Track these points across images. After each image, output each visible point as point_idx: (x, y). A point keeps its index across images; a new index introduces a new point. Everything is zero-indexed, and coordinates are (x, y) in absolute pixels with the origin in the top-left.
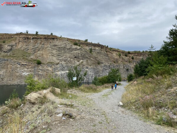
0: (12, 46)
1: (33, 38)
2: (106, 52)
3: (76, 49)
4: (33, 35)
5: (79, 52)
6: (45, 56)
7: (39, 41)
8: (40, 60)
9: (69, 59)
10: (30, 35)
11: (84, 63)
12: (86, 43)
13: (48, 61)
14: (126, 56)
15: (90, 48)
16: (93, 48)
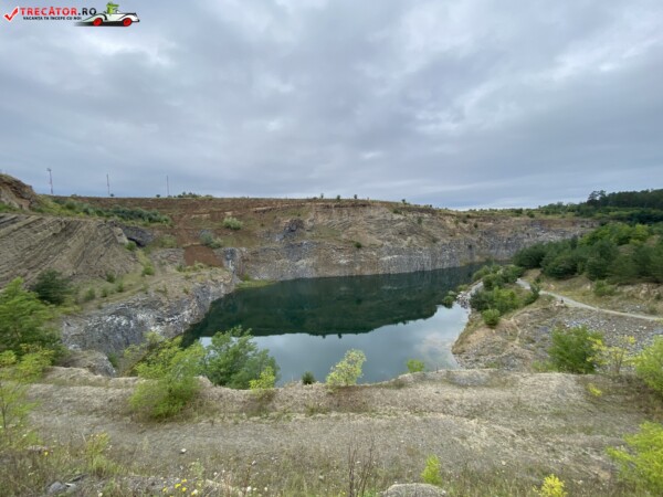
0: (313, 221)
1: (335, 206)
3: (399, 220)
4: (333, 201)
5: (403, 224)
6: (361, 234)
7: (345, 211)
8: (359, 242)
9: (393, 237)
10: (329, 200)
11: (415, 242)
12: (406, 207)
13: (369, 242)
14: (465, 222)
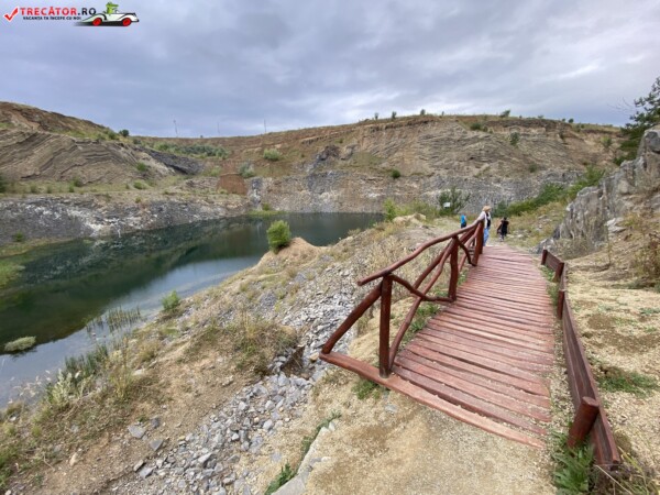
0: (353, 148)
1: (387, 128)
2: (560, 140)
3: (476, 140)
4: (387, 120)
5: (481, 145)
6: (407, 161)
7: (397, 132)
8: (399, 170)
9: (456, 163)
10: (382, 121)
11: (493, 170)
12: (504, 121)
13: (412, 171)
15: (515, 131)
16: (522, 130)
